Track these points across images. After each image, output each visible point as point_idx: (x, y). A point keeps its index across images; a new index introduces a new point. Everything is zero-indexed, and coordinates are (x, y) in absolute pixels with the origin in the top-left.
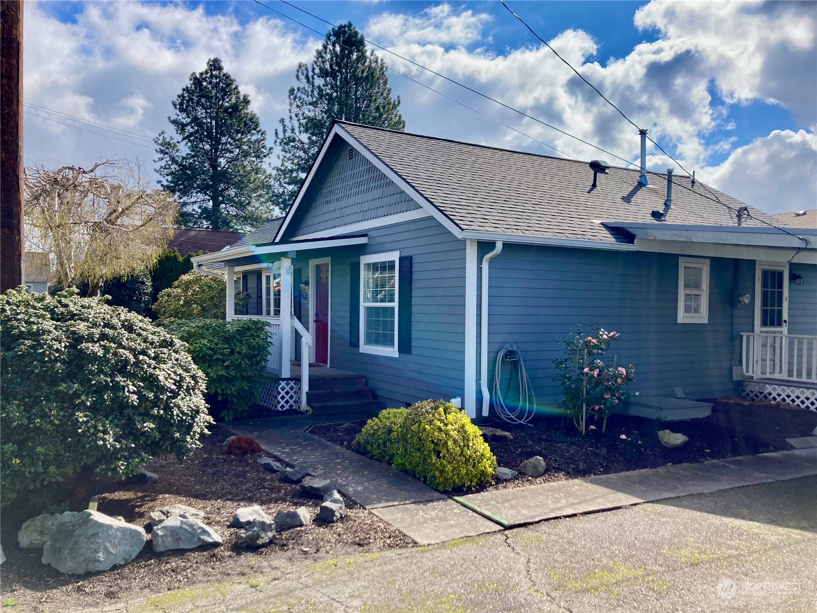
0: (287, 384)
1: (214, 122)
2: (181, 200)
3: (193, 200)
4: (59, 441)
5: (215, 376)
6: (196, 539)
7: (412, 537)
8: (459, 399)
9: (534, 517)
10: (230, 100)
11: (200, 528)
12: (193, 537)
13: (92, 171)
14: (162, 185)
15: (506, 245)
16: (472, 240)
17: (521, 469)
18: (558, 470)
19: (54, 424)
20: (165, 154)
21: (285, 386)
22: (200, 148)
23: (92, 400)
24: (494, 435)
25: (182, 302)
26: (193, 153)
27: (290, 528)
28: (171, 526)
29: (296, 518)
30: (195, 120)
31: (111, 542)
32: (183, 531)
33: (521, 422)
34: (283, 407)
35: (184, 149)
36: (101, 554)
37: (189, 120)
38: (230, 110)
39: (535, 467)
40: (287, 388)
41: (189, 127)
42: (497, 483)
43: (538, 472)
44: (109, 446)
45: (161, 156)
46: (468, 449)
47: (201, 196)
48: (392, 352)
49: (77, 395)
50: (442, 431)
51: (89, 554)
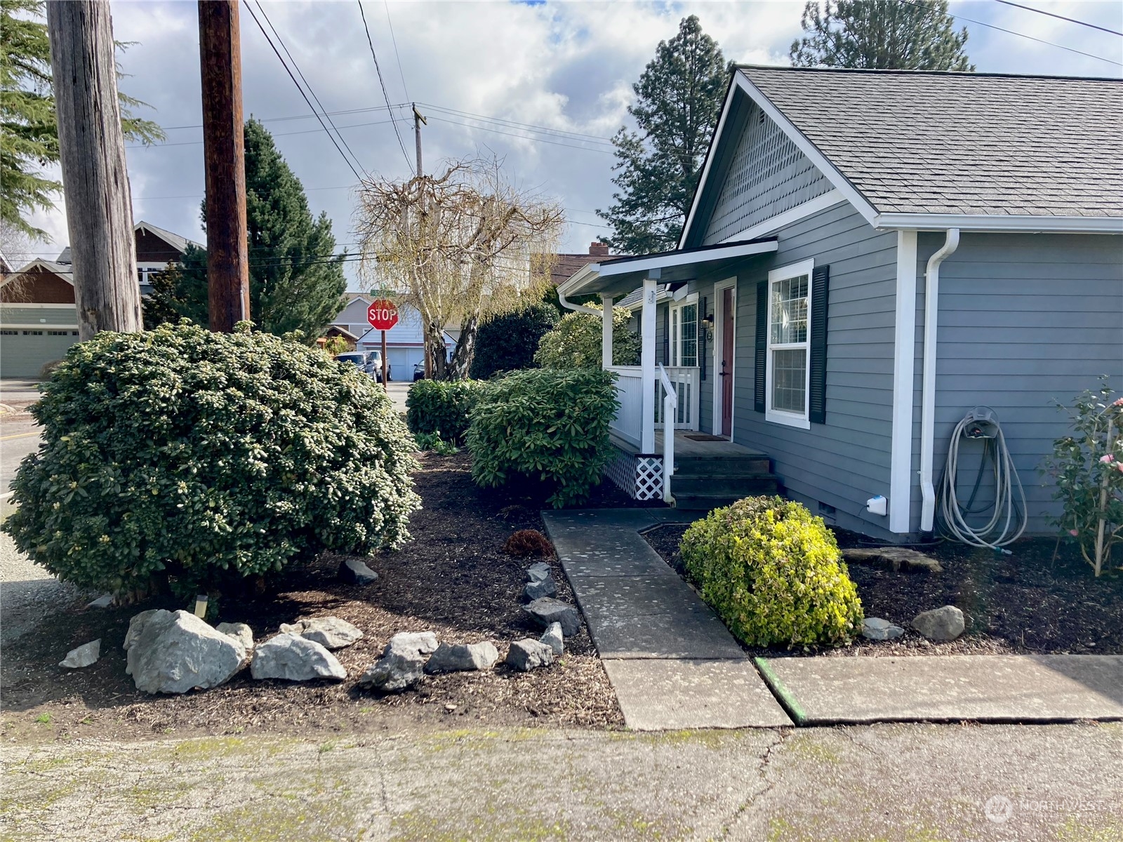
0: (650, 463)
1: (688, 107)
2: (645, 219)
3: (660, 216)
4: (160, 518)
5: (532, 446)
6: (307, 669)
7: (625, 713)
8: (882, 500)
9: (867, 712)
10: (710, 72)
11: (316, 653)
12: (305, 666)
13: (444, 179)
14: (620, 200)
15: (965, 236)
16: (907, 231)
17: (915, 625)
18: (992, 634)
19: (151, 496)
20: (625, 157)
21: (647, 466)
22: (671, 145)
23: (203, 467)
24: (904, 564)
25: (561, 349)
26: (660, 153)
27: (452, 672)
28: (277, 647)
29: (466, 657)
30: (664, 107)
31: (192, 657)
32: (292, 655)
33: (991, 546)
34: (643, 495)
35: (649, 148)
36: (176, 671)
37: (655, 107)
38: (710, 87)
39: (942, 624)
40: (650, 469)
41: (656, 117)
42: (855, 644)
43: (948, 633)
44: (217, 529)
45: (621, 160)
46: (803, 582)
47: (671, 211)
48: (800, 420)
49: (180, 459)
50: (762, 548)
51: (163, 669)
